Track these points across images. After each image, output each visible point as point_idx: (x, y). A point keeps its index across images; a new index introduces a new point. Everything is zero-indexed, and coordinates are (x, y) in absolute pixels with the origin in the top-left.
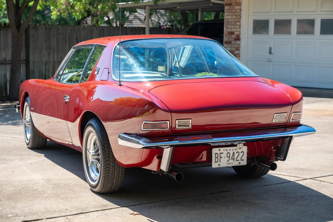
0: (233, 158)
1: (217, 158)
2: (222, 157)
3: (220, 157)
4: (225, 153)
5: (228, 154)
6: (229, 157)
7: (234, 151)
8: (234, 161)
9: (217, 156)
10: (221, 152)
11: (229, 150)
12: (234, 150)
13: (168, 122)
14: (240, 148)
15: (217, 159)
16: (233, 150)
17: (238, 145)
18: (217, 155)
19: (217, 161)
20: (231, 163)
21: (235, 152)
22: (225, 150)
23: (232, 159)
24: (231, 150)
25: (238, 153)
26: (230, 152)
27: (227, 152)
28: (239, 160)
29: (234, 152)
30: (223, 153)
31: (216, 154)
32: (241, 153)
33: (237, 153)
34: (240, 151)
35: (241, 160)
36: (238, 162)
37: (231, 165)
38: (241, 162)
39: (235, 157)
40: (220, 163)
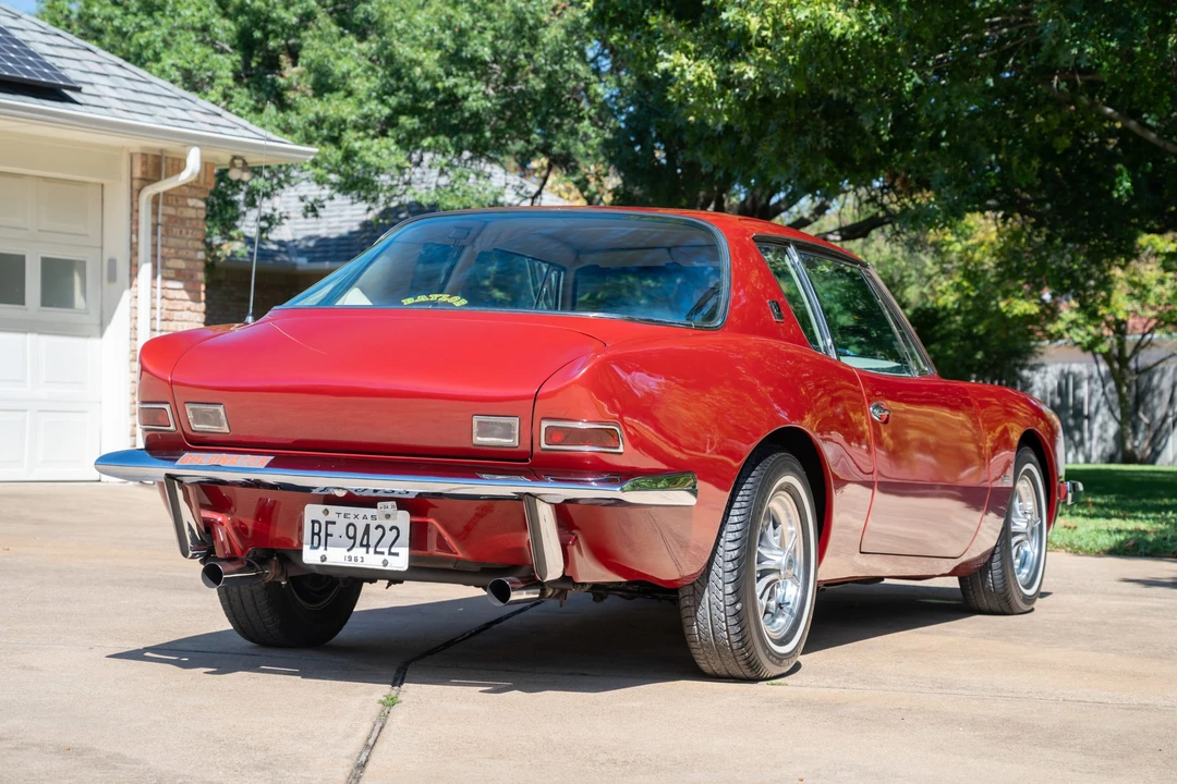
0: (365, 543)
1: (318, 534)
2: (331, 535)
3: (327, 535)
4: (342, 523)
5: (351, 529)
6: (354, 538)
7: (369, 521)
8: (367, 552)
9: (316, 531)
10: (329, 518)
11: (352, 516)
12: (369, 517)
14: (388, 516)
15: (316, 537)
16: (365, 517)
17: (379, 504)
18: (316, 525)
19: (316, 544)
20: (360, 560)
21: (373, 524)
22: (342, 516)
23: (362, 545)
24: (361, 517)
25: (380, 531)
26: (355, 521)
27: (348, 521)
28: (383, 553)
29: (368, 526)
30: (334, 523)
31: (313, 522)
32: (391, 530)
33: (377, 528)
34: (388, 524)
35: (390, 553)
36: (381, 558)
37: (359, 565)
38: (391, 559)
39: (373, 542)
40: (324, 553)
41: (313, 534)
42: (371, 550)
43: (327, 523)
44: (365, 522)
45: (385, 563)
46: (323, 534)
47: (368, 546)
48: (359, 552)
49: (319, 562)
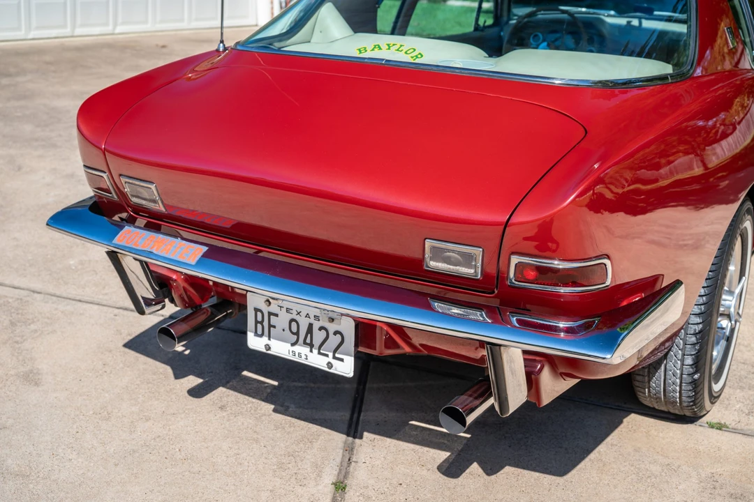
0: (308, 341)
1: (262, 323)
2: (274, 327)
3: (270, 326)
4: (284, 318)
5: (294, 324)
6: (297, 334)
7: (312, 320)
8: (311, 351)
9: (259, 319)
10: (272, 309)
11: (294, 312)
12: (312, 317)
14: (331, 320)
15: (259, 326)
16: (307, 316)
18: (259, 314)
19: (259, 332)
20: (304, 357)
21: (316, 325)
22: (284, 310)
23: (305, 343)
24: (303, 314)
25: (323, 333)
26: (297, 318)
27: (290, 317)
28: (327, 356)
29: (311, 326)
30: (277, 315)
31: (257, 310)
32: (335, 333)
33: (320, 329)
34: (332, 328)
35: (335, 358)
36: (326, 359)
37: (302, 361)
38: (334, 362)
39: (317, 342)
40: (268, 342)
41: (257, 322)
42: (315, 351)
43: (270, 314)
44: (307, 321)
45: (330, 365)
46: (266, 324)
47: (311, 346)
48: (305, 350)
49: (264, 350)
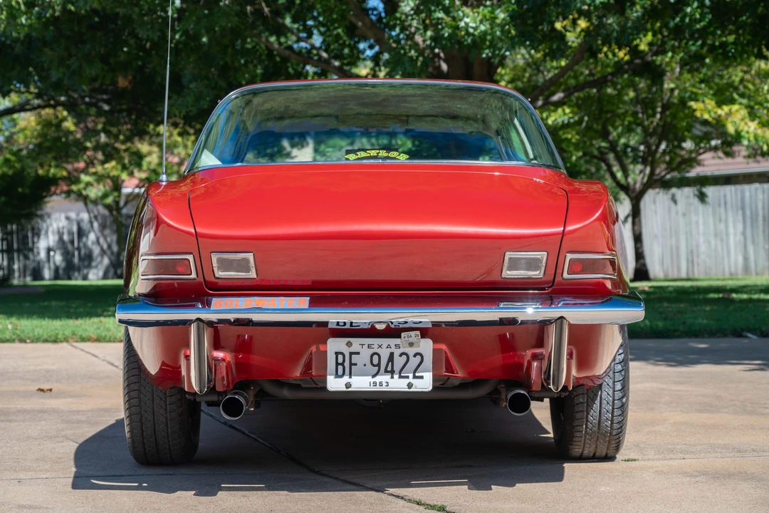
0: (389, 369)
1: (342, 364)
2: (356, 364)
3: (351, 364)
4: (365, 354)
5: (376, 358)
6: (379, 365)
7: (393, 349)
8: (392, 377)
9: (340, 360)
10: (353, 349)
11: (376, 346)
12: (393, 346)
13: (190, 257)
14: (411, 345)
15: (340, 368)
16: (389, 346)
17: (403, 334)
18: (340, 357)
19: (340, 372)
20: (384, 384)
21: (397, 352)
22: (366, 347)
23: (386, 371)
24: (384, 346)
25: (404, 357)
26: (379, 351)
27: (372, 351)
28: (408, 377)
29: (392, 354)
30: (358, 353)
31: (337, 354)
32: (415, 356)
33: (401, 355)
34: (411, 351)
35: (415, 377)
36: (407, 381)
37: (384, 389)
38: (415, 382)
39: (397, 368)
40: (349, 380)
41: (337, 364)
42: (396, 376)
43: (351, 354)
44: (389, 351)
45: (410, 385)
46: (347, 364)
47: (392, 372)
48: (386, 378)
49: (345, 389)
